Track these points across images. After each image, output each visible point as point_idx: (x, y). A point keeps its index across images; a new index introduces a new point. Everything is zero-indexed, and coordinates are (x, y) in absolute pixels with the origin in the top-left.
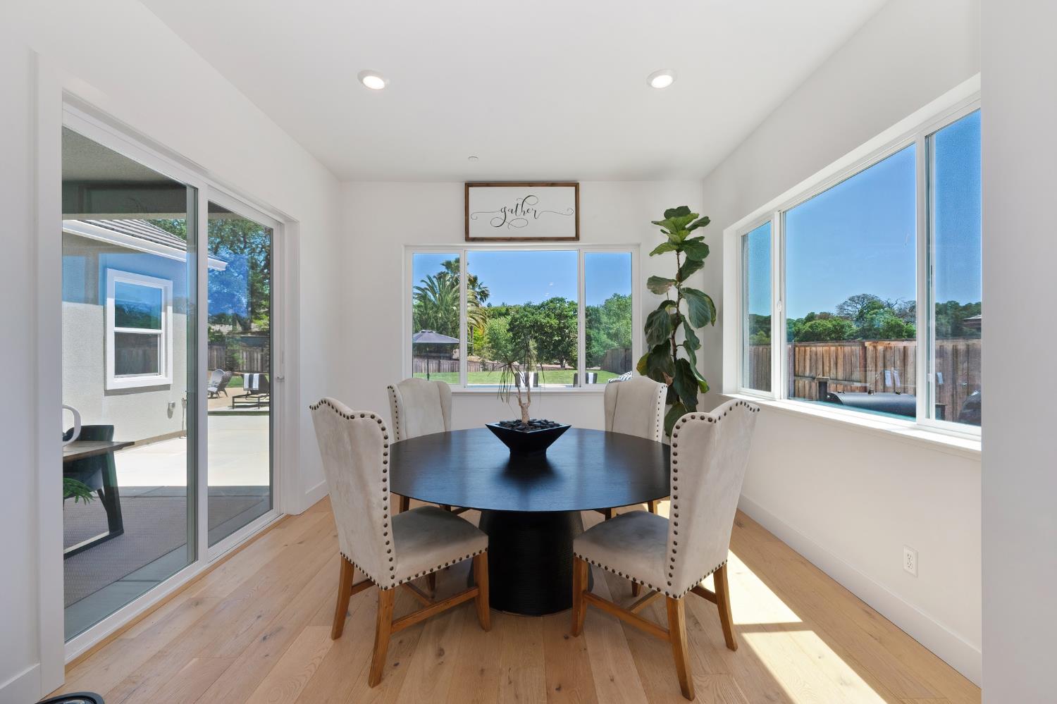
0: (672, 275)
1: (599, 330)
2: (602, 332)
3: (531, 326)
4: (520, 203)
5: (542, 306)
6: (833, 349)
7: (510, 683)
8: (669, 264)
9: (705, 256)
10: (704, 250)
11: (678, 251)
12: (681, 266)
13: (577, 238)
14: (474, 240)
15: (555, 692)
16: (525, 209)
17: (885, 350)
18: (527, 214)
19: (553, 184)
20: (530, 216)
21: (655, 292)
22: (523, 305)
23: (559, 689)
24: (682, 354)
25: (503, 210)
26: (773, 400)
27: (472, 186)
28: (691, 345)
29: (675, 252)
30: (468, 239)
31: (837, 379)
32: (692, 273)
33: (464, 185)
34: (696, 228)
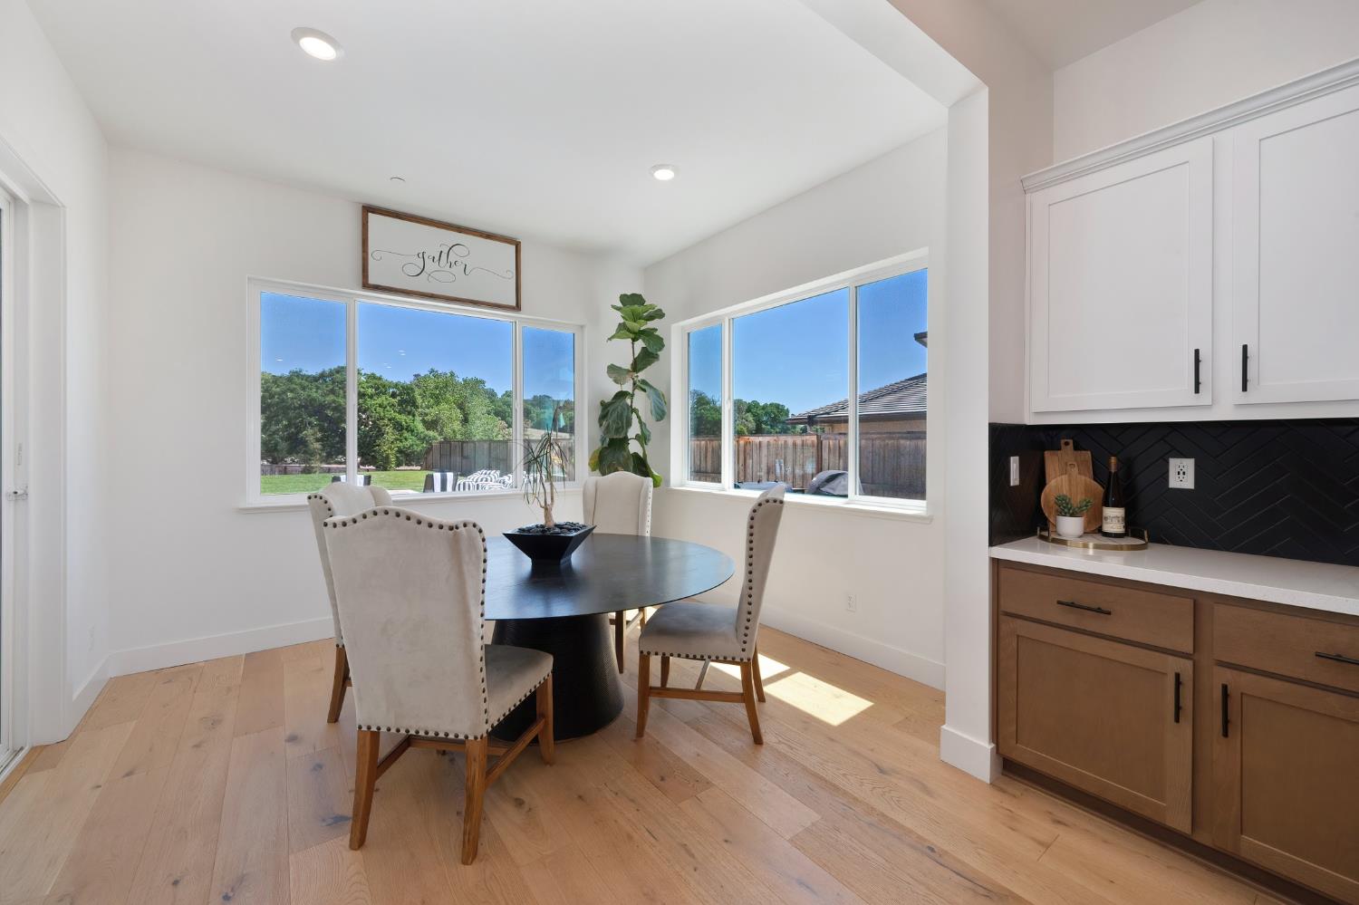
0: (627, 364)
1: (414, 416)
2: (418, 419)
3: (301, 406)
4: (445, 250)
5: (322, 376)
6: (703, 443)
7: (617, 794)
8: (625, 352)
9: (660, 350)
10: (660, 343)
11: (634, 340)
12: (636, 356)
13: (517, 307)
14: (377, 288)
15: (662, 783)
16: (452, 258)
17: (746, 444)
18: (454, 267)
19: (489, 236)
20: (458, 269)
21: (616, 381)
22: (287, 374)
23: (662, 779)
24: (634, 447)
25: (421, 255)
26: (724, 490)
27: (373, 212)
28: (643, 438)
29: (630, 340)
30: (366, 285)
31: (706, 472)
32: (650, 365)
33: (361, 209)
34: (653, 319)
